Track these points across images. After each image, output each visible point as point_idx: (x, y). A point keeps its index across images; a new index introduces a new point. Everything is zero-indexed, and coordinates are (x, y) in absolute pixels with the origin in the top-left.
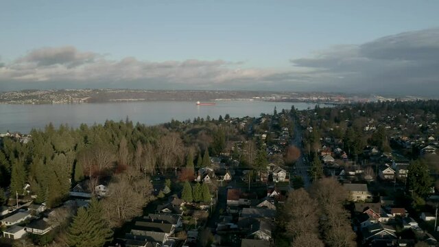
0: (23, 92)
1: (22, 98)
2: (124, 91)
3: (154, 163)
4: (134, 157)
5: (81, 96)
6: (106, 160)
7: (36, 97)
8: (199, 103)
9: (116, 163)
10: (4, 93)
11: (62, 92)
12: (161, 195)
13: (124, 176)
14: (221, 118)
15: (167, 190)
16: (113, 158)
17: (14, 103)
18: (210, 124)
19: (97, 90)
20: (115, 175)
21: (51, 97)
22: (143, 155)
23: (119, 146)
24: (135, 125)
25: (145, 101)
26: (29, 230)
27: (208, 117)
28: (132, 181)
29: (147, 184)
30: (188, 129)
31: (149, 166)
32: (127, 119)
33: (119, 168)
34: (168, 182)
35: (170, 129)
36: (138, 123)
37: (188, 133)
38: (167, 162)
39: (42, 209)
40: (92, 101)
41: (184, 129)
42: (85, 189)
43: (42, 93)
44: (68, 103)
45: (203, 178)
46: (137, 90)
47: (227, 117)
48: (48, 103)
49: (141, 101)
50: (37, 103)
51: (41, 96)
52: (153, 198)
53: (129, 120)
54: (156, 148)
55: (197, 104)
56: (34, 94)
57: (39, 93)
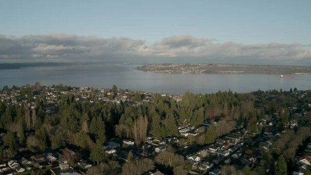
0: (162, 64)
1: (162, 69)
2: (230, 65)
3: (239, 115)
4: (230, 112)
5: (200, 69)
6: (218, 112)
7: (171, 68)
8: (282, 76)
9: (222, 114)
10: (151, 65)
11: (187, 65)
12: (239, 128)
13: (225, 119)
14: (291, 90)
15: (242, 126)
16: (221, 111)
17: (158, 72)
18: (282, 94)
19: (211, 65)
20: (221, 118)
21: (181, 69)
22: (235, 111)
23: (224, 106)
24: (234, 93)
25: (244, 73)
26: (189, 134)
27: (281, 90)
28: (228, 121)
29: (234, 123)
30: (267, 97)
31: (237, 116)
32: (229, 90)
33: (223, 116)
34: (243, 123)
35: (256, 96)
36: (236, 93)
37: (266, 100)
38: (245, 115)
39: (193, 128)
40: (208, 72)
41: (264, 97)
42: (209, 123)
43: (175, 66)
44: (192, 73)
45: (259, 123)
46: (239, 65)
47: (295, 89)
48: (179, 73)
49: (242, 73)
50: (172, 73)
51: (175, 68)
52: (235, 128)
53: (231, 91)
54: (241, 108)
55: (281, 77)
56: (169, 66)
57: (173, 66)
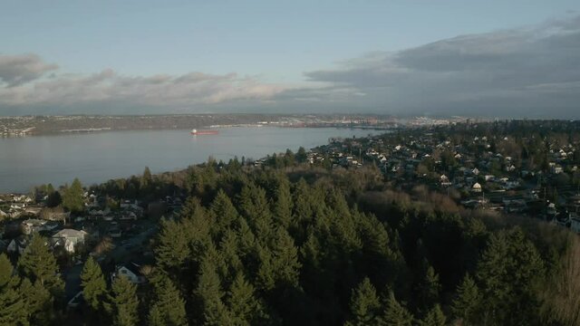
2: (80, 117)
5: (21, 126)
8: (195, 131)
19: (42, 118)
25: (111, 130)
40: (38, 133)
44: (3, 136)
46: (98, 116)
49: (107, 131)
55: (193, 134)
